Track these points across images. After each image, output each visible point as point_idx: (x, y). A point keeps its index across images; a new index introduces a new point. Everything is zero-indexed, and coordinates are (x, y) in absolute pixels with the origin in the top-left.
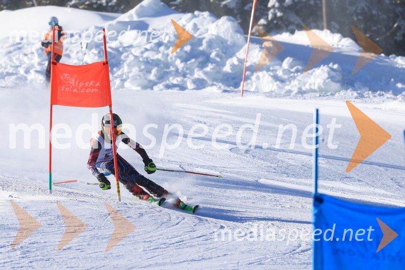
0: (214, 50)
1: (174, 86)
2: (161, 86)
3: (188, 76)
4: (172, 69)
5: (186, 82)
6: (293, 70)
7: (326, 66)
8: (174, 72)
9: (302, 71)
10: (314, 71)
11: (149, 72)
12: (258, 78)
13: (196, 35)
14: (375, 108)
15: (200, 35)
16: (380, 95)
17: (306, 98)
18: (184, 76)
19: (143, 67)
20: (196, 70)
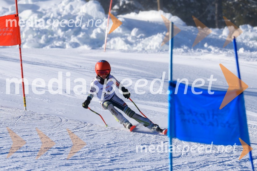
0: (84, 23)
1: (57, 47)
2: (48, 47)
3: (66, 40)
4: (55, 35)
5: (65, 45)
6: (138, 37)
7: (161, 34)
8: (57, 38)
9: (144, 38)
10: (153, 37)
11: (40, 38)
12: (115, 42)
13: (72, 13)
14: (196, 59)
15: (75, 13)
16: (199, 51)
17: (149, 52)
18: (64, 40)
19: (35, 34)
20: (72, 37)
